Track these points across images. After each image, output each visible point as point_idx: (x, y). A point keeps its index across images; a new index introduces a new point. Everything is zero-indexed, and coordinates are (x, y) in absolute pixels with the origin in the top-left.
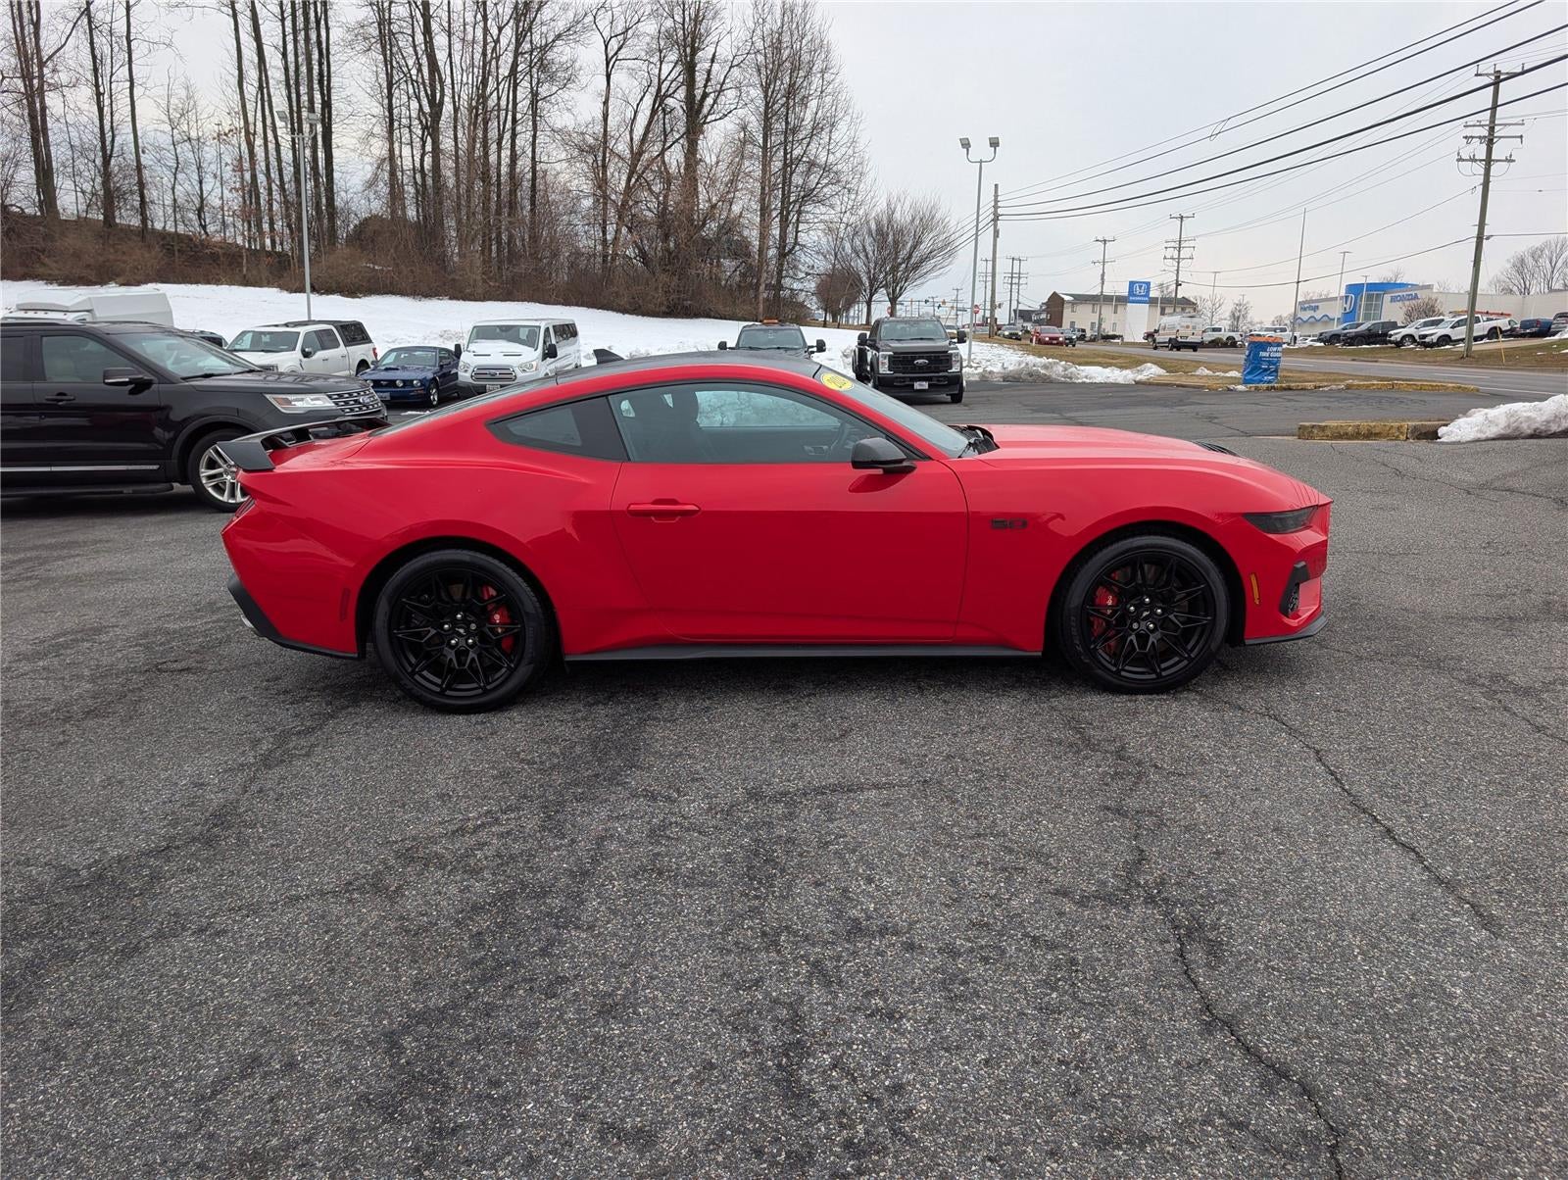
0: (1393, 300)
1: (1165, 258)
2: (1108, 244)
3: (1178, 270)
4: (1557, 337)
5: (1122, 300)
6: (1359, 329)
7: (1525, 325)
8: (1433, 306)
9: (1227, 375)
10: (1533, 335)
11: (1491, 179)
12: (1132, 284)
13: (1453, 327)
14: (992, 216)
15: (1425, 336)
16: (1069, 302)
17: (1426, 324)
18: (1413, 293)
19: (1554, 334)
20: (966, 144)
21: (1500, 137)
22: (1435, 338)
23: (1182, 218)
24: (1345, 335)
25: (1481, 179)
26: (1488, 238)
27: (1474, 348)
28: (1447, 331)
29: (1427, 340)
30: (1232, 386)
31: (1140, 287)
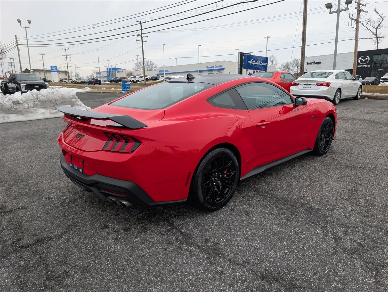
0: (118, 72)
1: (63, 60)
2: (43, 55)
3: (67, 63)
4: (159, 80)
5: (48, 71)
6: (117, 79)
7: (152, 78)
8: (132, 73)
9: (111, 89)
10: (153, 80)
11: (143, 45)
12: (51, 67)
13: (139, 78)
14: (16, 45)
15: (133, 80)
16: (32, 71)
17: (132, 78)
18: (122, 70)
19: (158, 80)
20: (19, 21)
21: (144, 36)
22: (136, 81)
23: (65, 49)
24: (115, 80)
25: (141, 45)
26: (145, 58)
27: (146, 83)
28: (138, 79)
29: (134, 81)
30: (121, 92)
31: (54, 68)
